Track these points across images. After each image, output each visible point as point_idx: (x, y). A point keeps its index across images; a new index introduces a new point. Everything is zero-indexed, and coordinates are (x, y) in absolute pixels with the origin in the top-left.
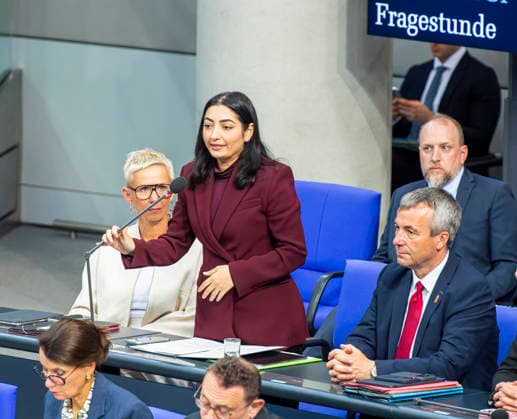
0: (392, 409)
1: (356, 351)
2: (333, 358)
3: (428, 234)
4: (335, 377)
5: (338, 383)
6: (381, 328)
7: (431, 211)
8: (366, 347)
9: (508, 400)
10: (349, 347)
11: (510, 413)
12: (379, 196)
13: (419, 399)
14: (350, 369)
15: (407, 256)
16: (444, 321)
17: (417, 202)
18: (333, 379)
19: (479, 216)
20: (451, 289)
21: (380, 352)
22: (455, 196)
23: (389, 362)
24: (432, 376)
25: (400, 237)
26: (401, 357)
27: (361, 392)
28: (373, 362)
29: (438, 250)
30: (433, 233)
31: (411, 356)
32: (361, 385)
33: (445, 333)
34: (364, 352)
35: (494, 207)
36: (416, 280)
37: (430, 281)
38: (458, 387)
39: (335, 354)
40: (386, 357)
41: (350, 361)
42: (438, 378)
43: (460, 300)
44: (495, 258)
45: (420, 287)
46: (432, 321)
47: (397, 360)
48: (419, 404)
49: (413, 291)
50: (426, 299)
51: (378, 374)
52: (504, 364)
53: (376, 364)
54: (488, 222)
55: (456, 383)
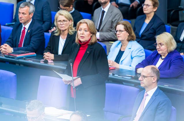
0: (17, 60)
1: (8, 45)
2: (2, 47)
3: (28, 14)
4: (2, 52)
5: (3, 54)
6: (14, 39)
7: (29, 8)
8: (11, 44)
9: (47, 57)
10: (6, 44)
11: (49, 61)
12: (13, 5)
13: (24, 58)
14: (6, 50)
15: (23, 20)
16: (31, 37)
17: (25, 6)
18: (2, 53)
20: (33, 28)
21: (14, 46)
22: (33, 4)
23: (17, 48)
24: (28, 52)
26: (19, 47)
27: (9, 56)
28: (12, 48)
29: (31, 18)
30: (30, 14)
31: (22, 47)
32: (9, 54)
33: (31, 40)
34: (10, 46)
36: (23, 26)
37: (27, 26)
38: (35, 54)
39: (2, 46)
40: (16, 47)
41: (6, 48)
42: (29, 52)
43: (35, 31)
45: (25, 28)
46: (28, 37)
47: (18, 48)
48: (25, 59)
49: (23, 29)
50: (26, 31)
51: (14, 51)
52: (46, 48)
53: (13, 49)
55: (34, 53)
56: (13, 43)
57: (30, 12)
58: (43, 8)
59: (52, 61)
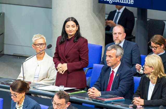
0: (105, 105)
1: (96, 89)
2: (89, 91)
3: (115, 57)
4: (90, 96)
5: (90, 98)
6: (102, 83)
7: (116, 51)
8: (98, 88)
9: (137, 102)
10: (94, 88)
11: (137, 106)
12: (102, 47)
13: (113, 102)
14: (94, 94)
15: (110, 64)
16: (120, 80)
17: (112, 49)
18: (89, 97)
19: (129, 52)
20: (121, 72)
21: (102, 89)
23: (105, 92)
24: (116, 96)
25: (108, 58)
26: (108, 91)
27: (97, 100)
28: (100, 92)
29: (118, 61)
30: (117, 57)
32: (97, 98)
33: (120, 84)
34: (98, 89)
35: (133, 50)
36: (112, 70)
37: (116, 70)
38: (123, 99)
39: (90, 90)
40: (104, 91)
41: (94, 92)
42: (118, 96)
43: (124, 75)
44: (133, 64)
45: (113, 72)
48: (113, 103)
49: (111, 73)
50: (115, 75)
51: (101, 95)
52: (135, 92)
53: (101, 92)
54: (131, 54)
55: (123, 97)
56: (101, 86)
57: (117, 55)
58: (132, 51)
59: (141, 106)
